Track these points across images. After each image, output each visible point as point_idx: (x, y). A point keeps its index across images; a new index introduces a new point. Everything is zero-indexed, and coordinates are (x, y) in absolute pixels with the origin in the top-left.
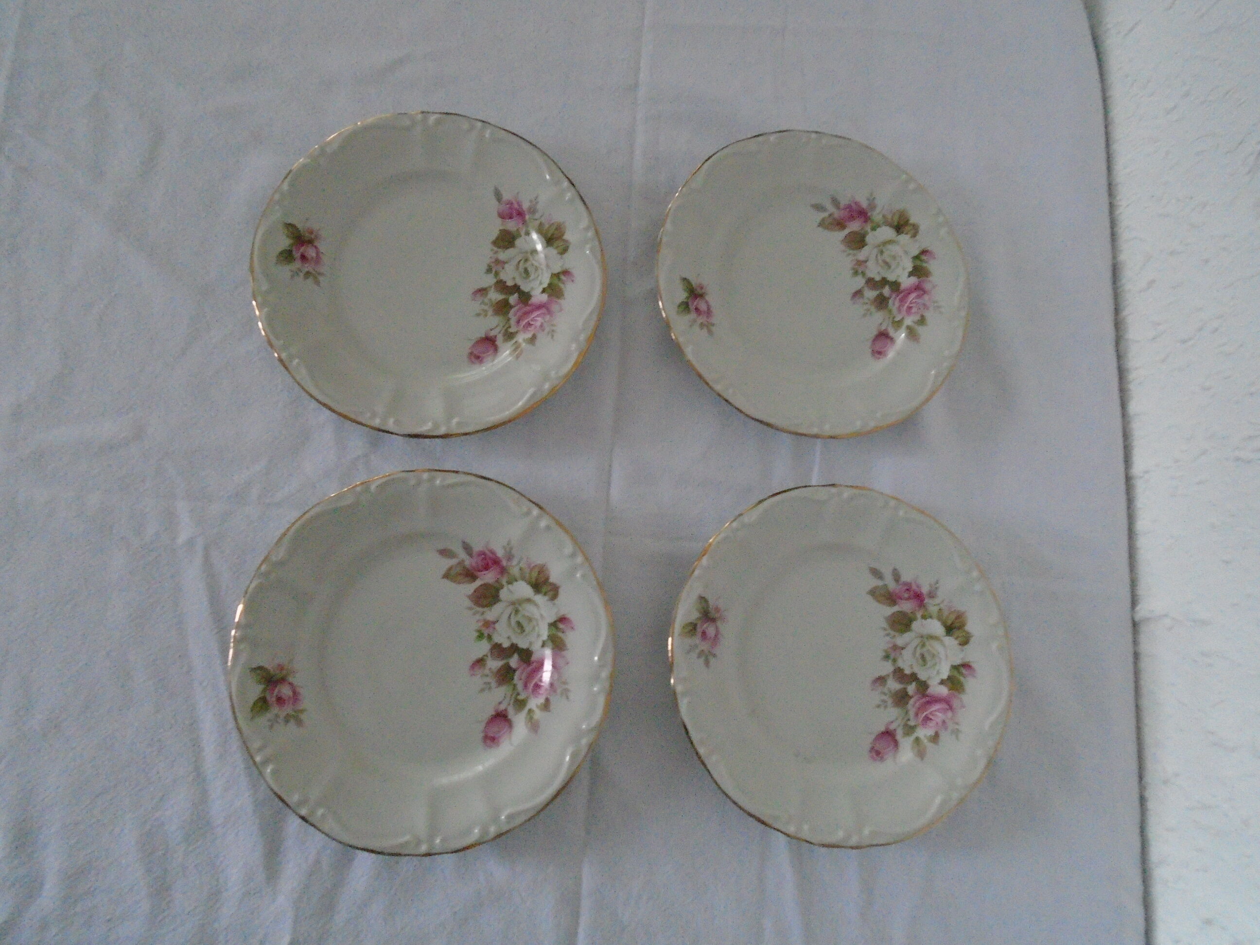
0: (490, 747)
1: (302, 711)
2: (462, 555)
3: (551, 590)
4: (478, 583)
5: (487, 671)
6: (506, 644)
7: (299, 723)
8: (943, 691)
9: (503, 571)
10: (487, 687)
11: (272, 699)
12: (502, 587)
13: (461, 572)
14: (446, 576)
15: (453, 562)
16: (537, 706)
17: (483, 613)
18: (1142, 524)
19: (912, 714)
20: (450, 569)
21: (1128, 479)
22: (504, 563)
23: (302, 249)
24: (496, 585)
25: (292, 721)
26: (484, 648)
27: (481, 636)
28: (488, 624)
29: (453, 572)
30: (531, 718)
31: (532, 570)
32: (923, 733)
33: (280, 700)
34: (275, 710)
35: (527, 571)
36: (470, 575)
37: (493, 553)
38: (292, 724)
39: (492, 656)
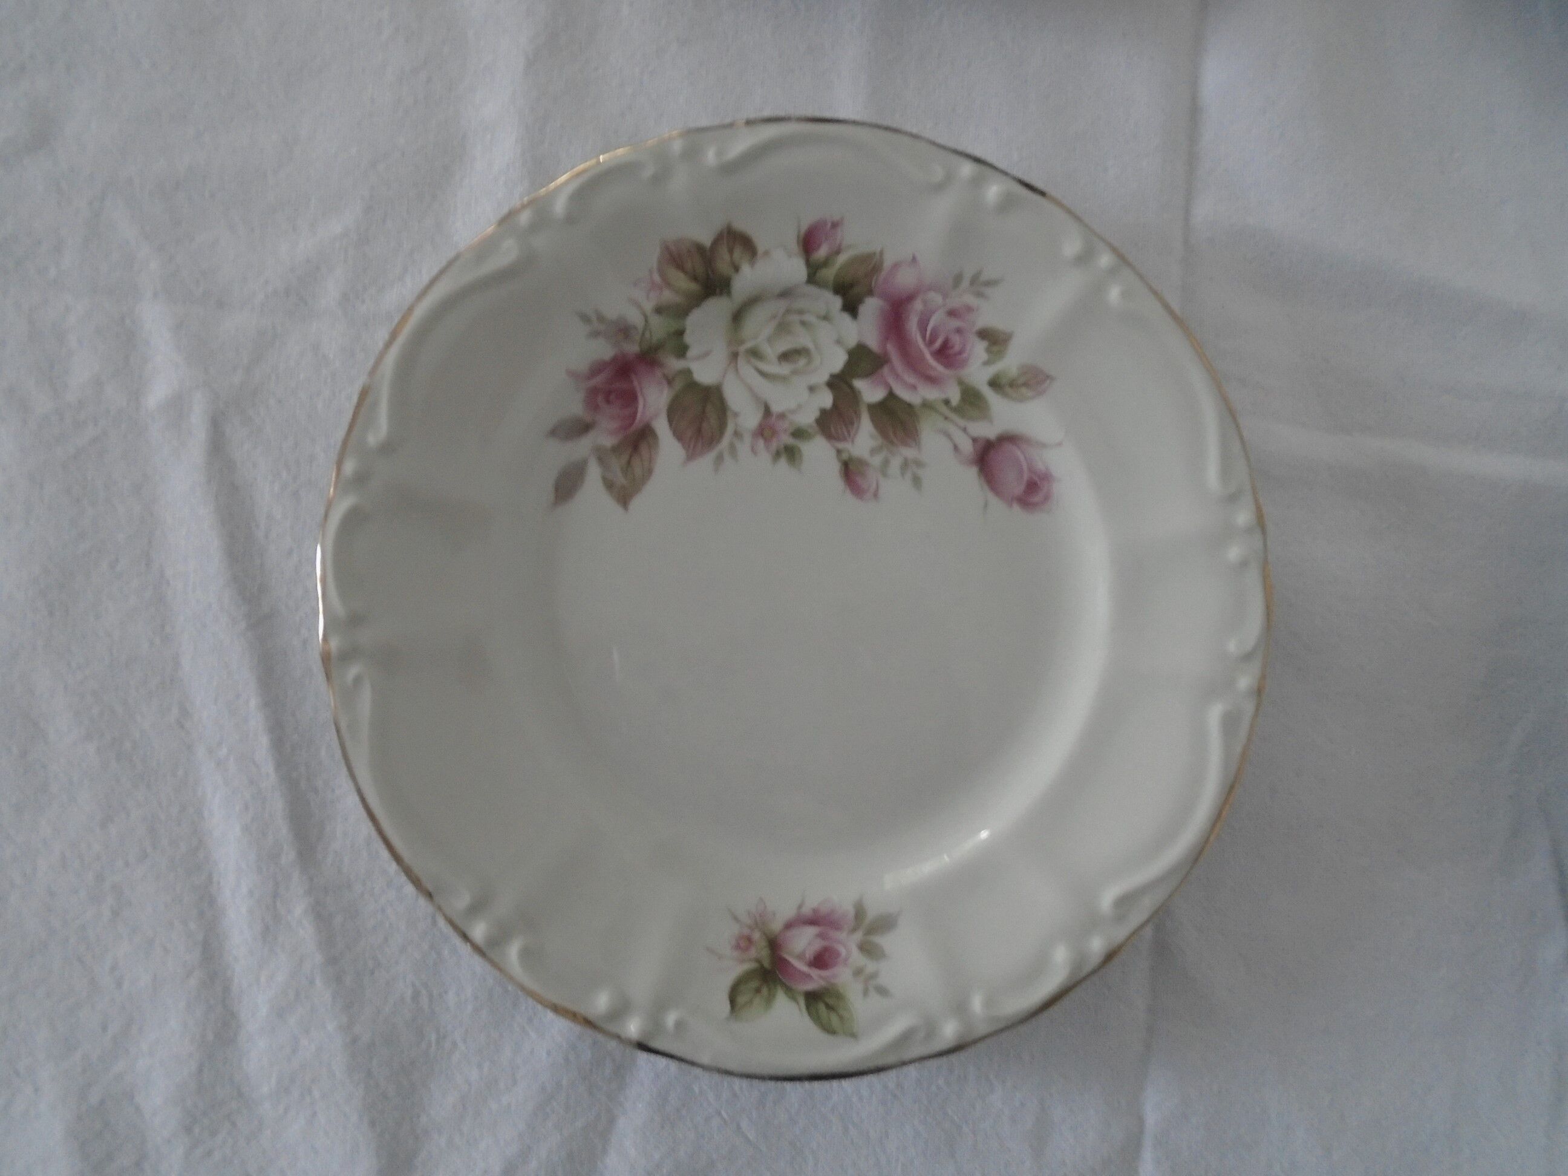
0: (1047, 498)
1: (860, 913)
2: (583, 447)
3: (731, 251)
4: (662, 427)
5: (876, 461)
6: (826, 399)
7: (885, 923)
9: (649, 358)
10: (914, 472)
11: (817, 980)
12: (688, 372)
13: (625, 458)
14: (624, 498)
15: (594, 473)
16: (987, 363)
17: (737, 434)
20: (609, 485)
22: (632, 348)
24: (679, 385)
25: (878, 939)
26: (819, 453)
27: (791, 454)
28: (765, 430)
29: (620, 480)
30: (1012, 384)
31: (667, 283)
33: (823, 959)
34: (842, 976)
35: (668, 297)
36: (637, 441)
37: (597, 369)
38: (885, 941)
39: (844, 439)
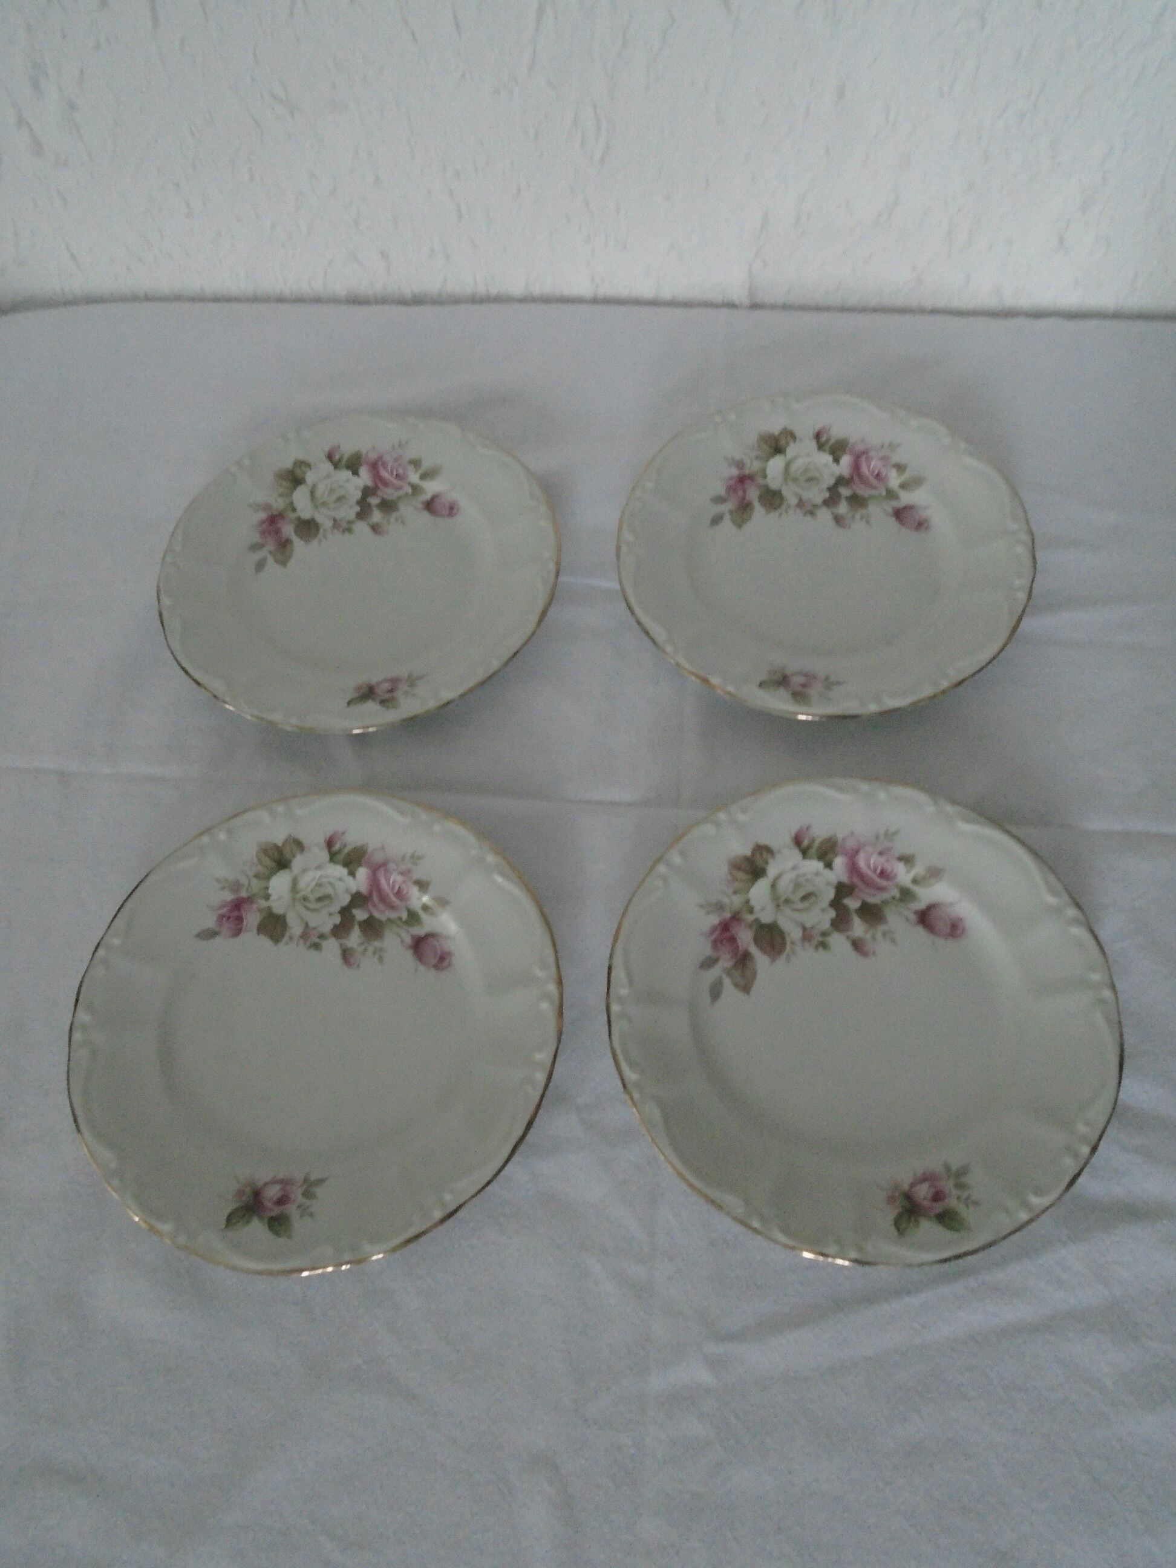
0: (964, 931)
1: (947, 1168)
2: (717, 970)
3: (761, 855)
4: (753, 949)
5: (868, 936)
6: (832, 913)
7: (963, 1171)
8: (846, 460)
9: (736, 918)
10: (890, 937)
11: (939, 1207)
12: (757, 920)
13: (740, 971)
14: (746, 988)
15: (727, 982)
16: (908, 872)
17: (793, 943)
18: (645, 289)
19: (874, 492)
20: (736, 985)
21: (595, 301)
22: (727, 915)
23: (269, 1204)
24: (754, 928)
25: (963, 1179)
26: (838, 940)
27: (824, 945)
28: (807, 936)
29: (741, 982)
30: (924, 878)
31: (735, 879)
32: (894, 480)
33: (938, 1197)
34: (952, 1203)
35: (737, 884)
36: (743, 960)
37: (713, 929)
38: (968, 1179)
39: (848, 930)
